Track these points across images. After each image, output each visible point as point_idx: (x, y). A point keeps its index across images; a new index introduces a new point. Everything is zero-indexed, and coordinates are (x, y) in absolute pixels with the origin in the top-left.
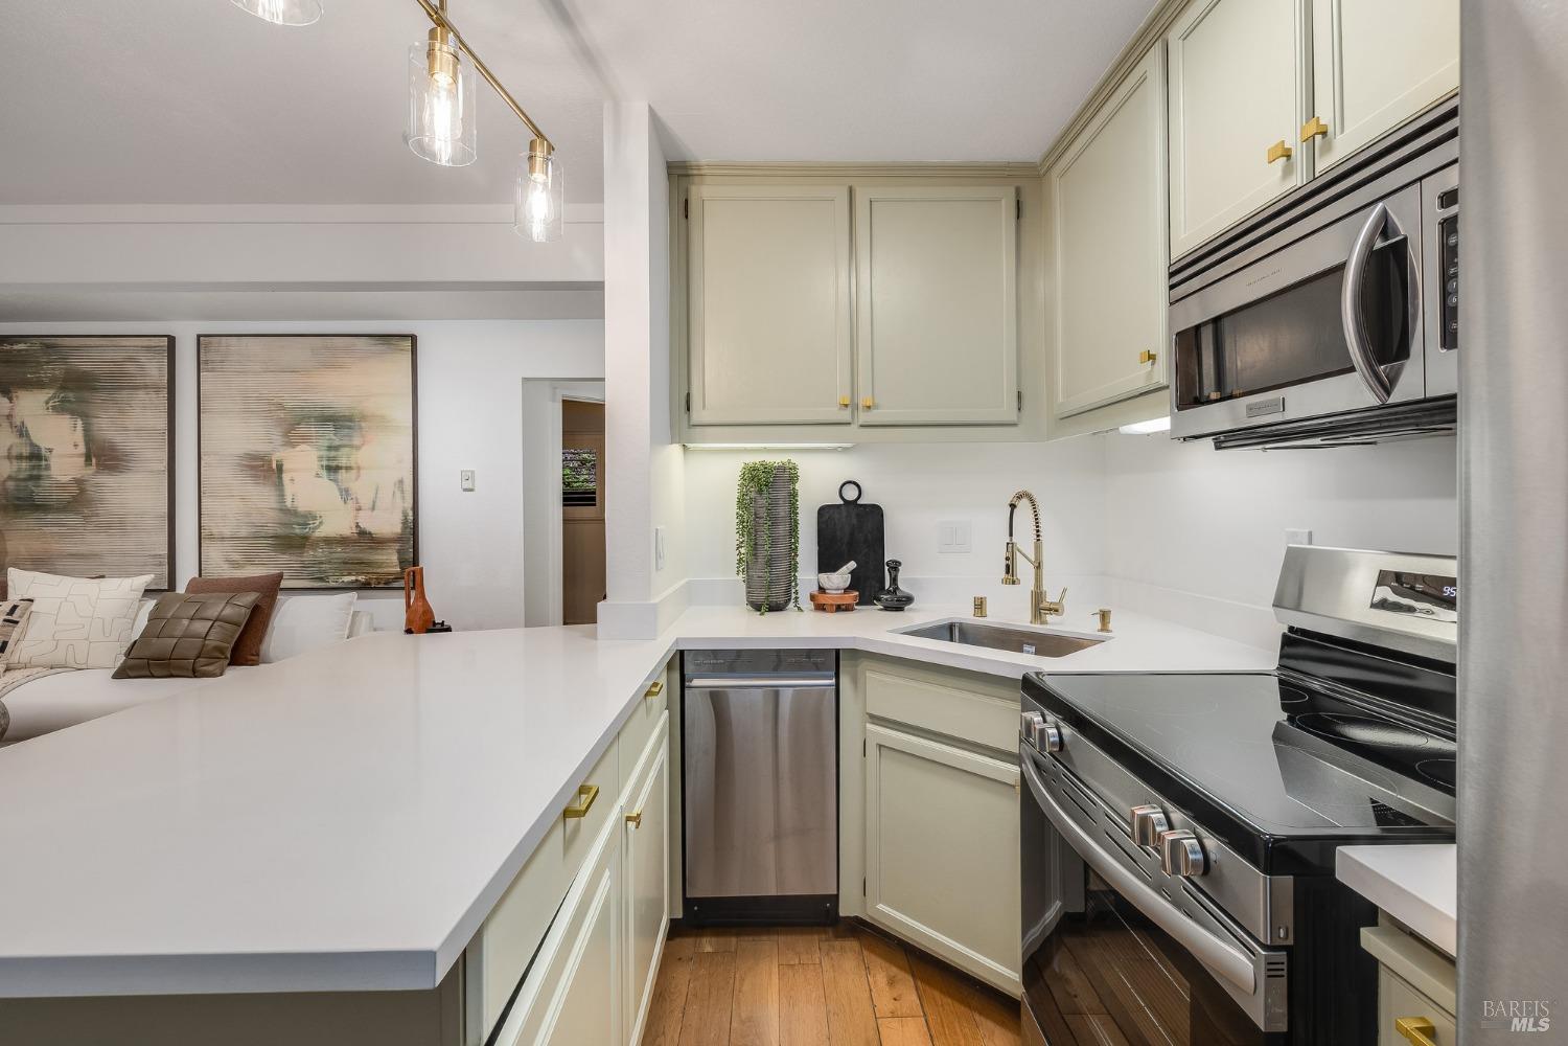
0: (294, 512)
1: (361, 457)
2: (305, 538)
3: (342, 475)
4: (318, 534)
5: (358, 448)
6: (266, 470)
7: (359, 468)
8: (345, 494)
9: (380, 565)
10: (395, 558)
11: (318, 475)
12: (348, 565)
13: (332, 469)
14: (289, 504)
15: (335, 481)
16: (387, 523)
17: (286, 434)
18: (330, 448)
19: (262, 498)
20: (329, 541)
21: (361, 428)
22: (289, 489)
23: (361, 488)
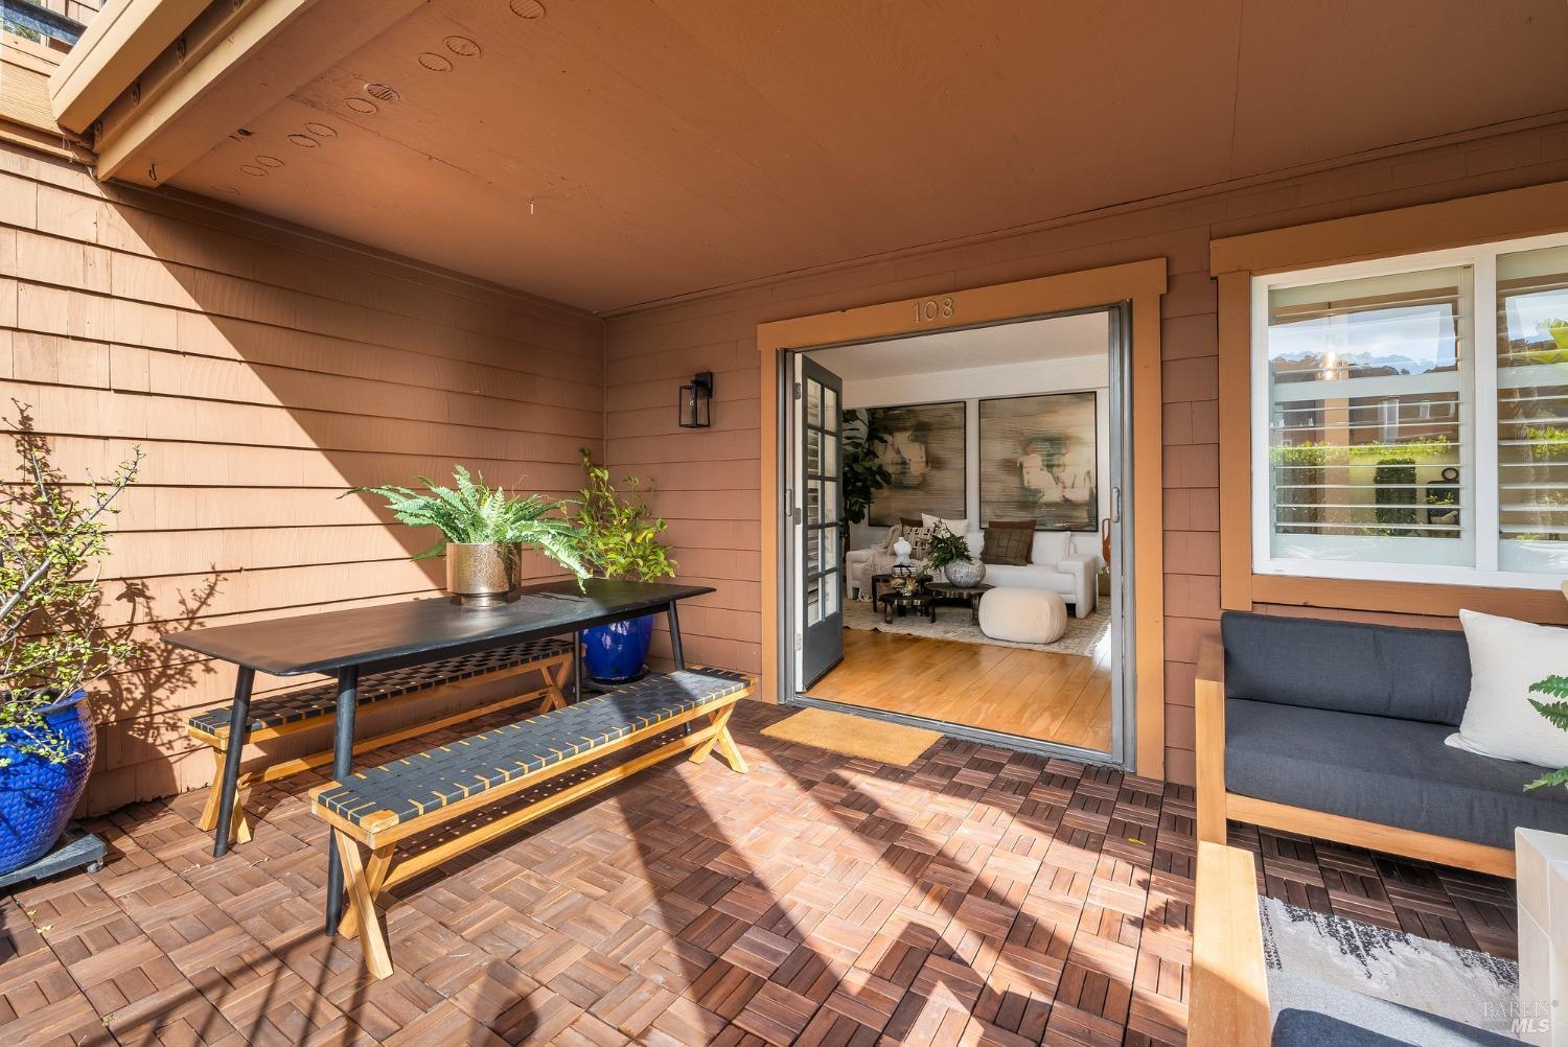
0: (1027, 489)
1: (1067, 459)
2: (1035, 503)
3: (1055, 469)
4: (1041, 501)
5: (1064, 455)
6: (1014, 468)
7: (1065, 466)
8: (1057, 479)
9: (1078, 518)
10: (1085, 515)
11: (1042, 470)
12: (1058, 518)
13: (1050, 467)
14: (1026, 484)
15: (1051, 472)
16: (1080, 494)
17: (1024, 449)
18: (1048, 455)
19: (1012, 481)
20: (1049, 505)
21: (1066, 444)
22: (1026, 477)
23: (1066, 476)
